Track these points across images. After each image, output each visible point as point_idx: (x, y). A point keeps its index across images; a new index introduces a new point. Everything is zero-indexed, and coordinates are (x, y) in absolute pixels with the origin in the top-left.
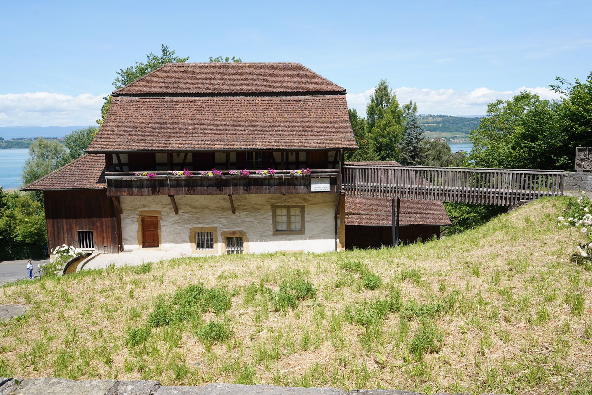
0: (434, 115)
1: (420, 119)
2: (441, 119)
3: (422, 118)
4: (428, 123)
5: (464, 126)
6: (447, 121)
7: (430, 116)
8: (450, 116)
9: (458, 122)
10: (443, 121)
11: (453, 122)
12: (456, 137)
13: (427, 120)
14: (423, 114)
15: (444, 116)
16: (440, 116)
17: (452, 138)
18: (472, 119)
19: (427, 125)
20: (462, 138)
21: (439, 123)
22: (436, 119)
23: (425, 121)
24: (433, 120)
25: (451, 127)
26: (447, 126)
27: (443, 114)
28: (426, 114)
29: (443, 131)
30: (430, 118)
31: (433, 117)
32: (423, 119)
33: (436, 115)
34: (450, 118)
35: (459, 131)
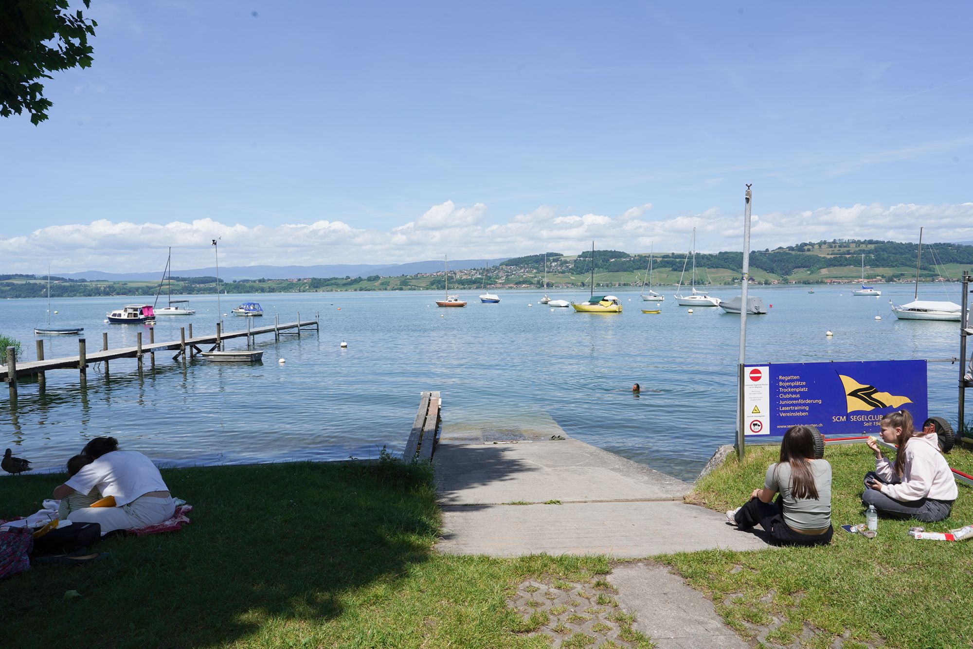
0: (859, 241)
1: (835, 247)
2: (872, 246)
3: (837, 245)
4: (849, 254)
5: (916, 257)
6: (883, 250)
7: (853, 242)
8: (889, 242)
9: (903, 251)
10: (876, 250)
11: (894, 251)
12: (902, 275)
13: (847, 249)
14: (840, 240)
15: (877, 242)
16: (871, 242)
19: (848, 256)
20: (914, 276)
21: (870, 252)
22: (863, 247)
23: (843, 250)
24: (857, 249)
25: (891, 258)
26: (884, 257)
27: (875, 239)
28: (846, 238)
29: (877, 266)
30: (854, 245)
31: (858, 243)
32: (840, 247)
33: (862, 240)
34: (888, 245)
35: (906, 265)
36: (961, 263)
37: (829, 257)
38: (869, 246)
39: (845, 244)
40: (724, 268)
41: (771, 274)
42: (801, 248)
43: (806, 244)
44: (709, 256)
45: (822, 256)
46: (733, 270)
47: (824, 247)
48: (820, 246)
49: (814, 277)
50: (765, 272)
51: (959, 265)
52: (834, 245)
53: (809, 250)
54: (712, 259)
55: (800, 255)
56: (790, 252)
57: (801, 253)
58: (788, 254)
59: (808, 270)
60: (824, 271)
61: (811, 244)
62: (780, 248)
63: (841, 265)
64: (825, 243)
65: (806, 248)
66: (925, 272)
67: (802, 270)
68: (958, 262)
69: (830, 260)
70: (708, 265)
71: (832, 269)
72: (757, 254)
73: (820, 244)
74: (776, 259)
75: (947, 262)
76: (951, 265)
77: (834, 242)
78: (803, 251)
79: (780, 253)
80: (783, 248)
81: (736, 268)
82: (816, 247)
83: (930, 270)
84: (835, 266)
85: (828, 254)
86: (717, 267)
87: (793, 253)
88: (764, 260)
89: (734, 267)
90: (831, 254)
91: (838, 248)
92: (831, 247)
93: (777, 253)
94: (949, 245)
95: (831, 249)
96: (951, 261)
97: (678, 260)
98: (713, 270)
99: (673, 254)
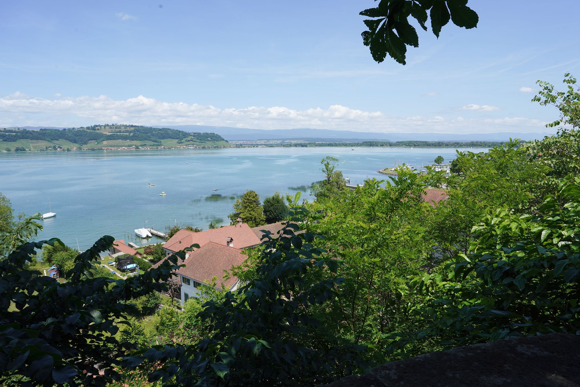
0: (126, 125)
1: (113, 128)
2: (132, 129)
3: (114, 127)
4: (120, 132)
5: (153, 135)
6: (138, 131)
7: (123, 126)
8: (141, 126)
9: (147, 132)
10: (134, 131)
11: (143, 132)
12: (145, 145)
13: (120, 129)
14: (116, 124)
15: (135, 126)
16: (132, 126)
17: (142, 146)
18: (160, 129)
19: (119, 134)
20: (151, 146)
21: (131, 132)
22: (128, 129)
23: (118, 130)
24: (125, 130)
25: (140, 136)
26: (137, 135)
27: (134, 124)
28: (119, 124)
29: (133, 140)
30: (123, 128)
31: (126, 126)
32: (116, 128)
33: (128, 125)
34: (141, 128)
35: (148, 140)
36: (174, 139)
37: (109, 134)
38: (131, 128)
39: (118, 127)
40: (42, 140)
41: (75, 144)
42: (94, 128)
43: (97, 126)
44: (31, 132)
45: (105, 133)
46: (49, 141)
47: (107, 128)
48: (105, 127)
49: (99, 146)
50: (71, 142)
51: (172, 139)
52: (112, 127)
53: (98, 129)
54: (34, 133)
55: (92, 132)
56: (88, 130)
57: (93, 131)
58: (85, 131)
59: (96, 142)
60: (105, 143)
61: (99, 126)
62: (82, 128)
63: (114, 139)
64: (108, 125)
65: (97, 128)
66: (156, 143)
67: (94, 141)
68: (171, 138)
69: (109, 136)
70: (31, 137)
71: (109, 141)
72: (67, 131)
73: (105, 126)
74: (78, 134)
75: (168, 138)
76: (169, 139)
77: (113, 125)
78: (95, 130)
79: (81, 131)
80: (83, 128)
81: (50, 140)
82: (103, 127)
83: (158, 143)
84: (111, 139)
85: (109, 132)
86: (37, 139)
87: (88, 131)
88: (70, 135)
89: (49, 139)
90: (111, 132)
91: (115, 129)
92: (111, 128)
93: (79, 130)
94: (169, 129)
95: (111, 129)
96: (169, 138)
97: (7, 134)
98: (34, 141)
99: (5, 129)
